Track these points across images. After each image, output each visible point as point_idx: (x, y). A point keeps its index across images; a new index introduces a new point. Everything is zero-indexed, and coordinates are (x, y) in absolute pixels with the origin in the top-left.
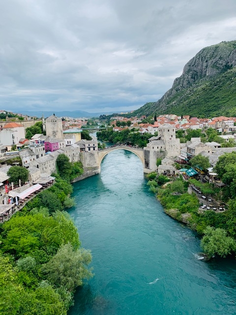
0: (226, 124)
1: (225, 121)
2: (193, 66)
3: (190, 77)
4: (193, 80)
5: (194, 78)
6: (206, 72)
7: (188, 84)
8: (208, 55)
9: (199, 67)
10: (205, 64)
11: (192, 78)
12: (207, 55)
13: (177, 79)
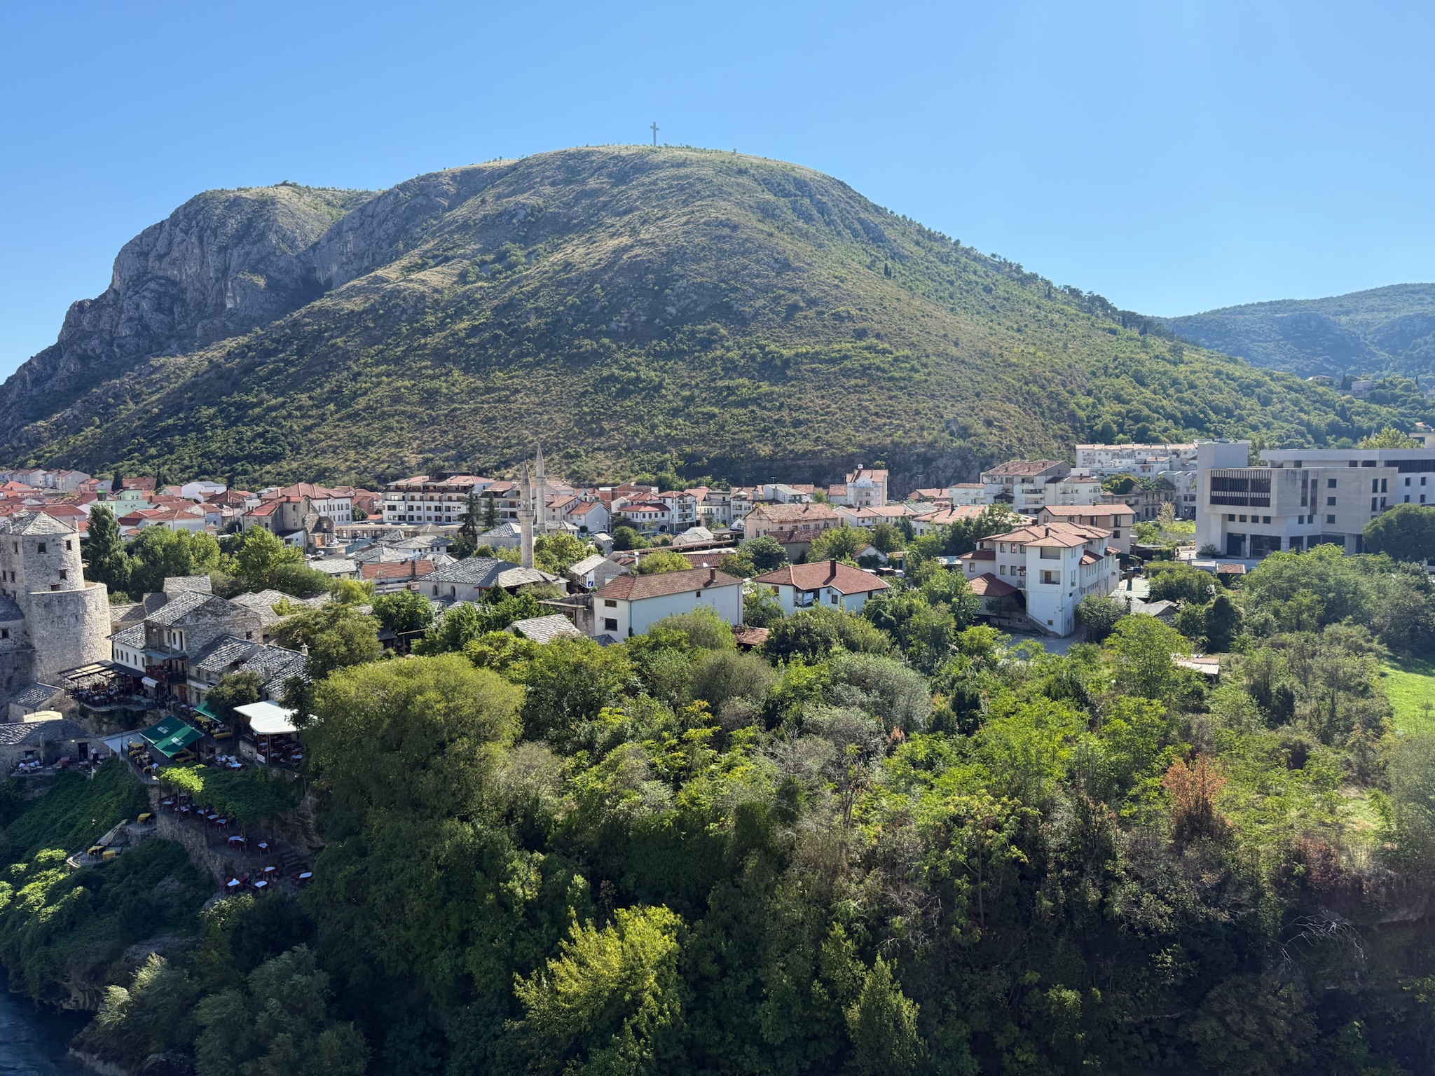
0: (323, 514)
1: (316, 504)
2: (160, 257)
3: (145, 305)
4: (166, 320)
5: (171, 312)
6: (222, 293)
7: (138, 335)
9: (192, 269)
10: (215, 260)
11: (159, 309)
13: (79, 309)
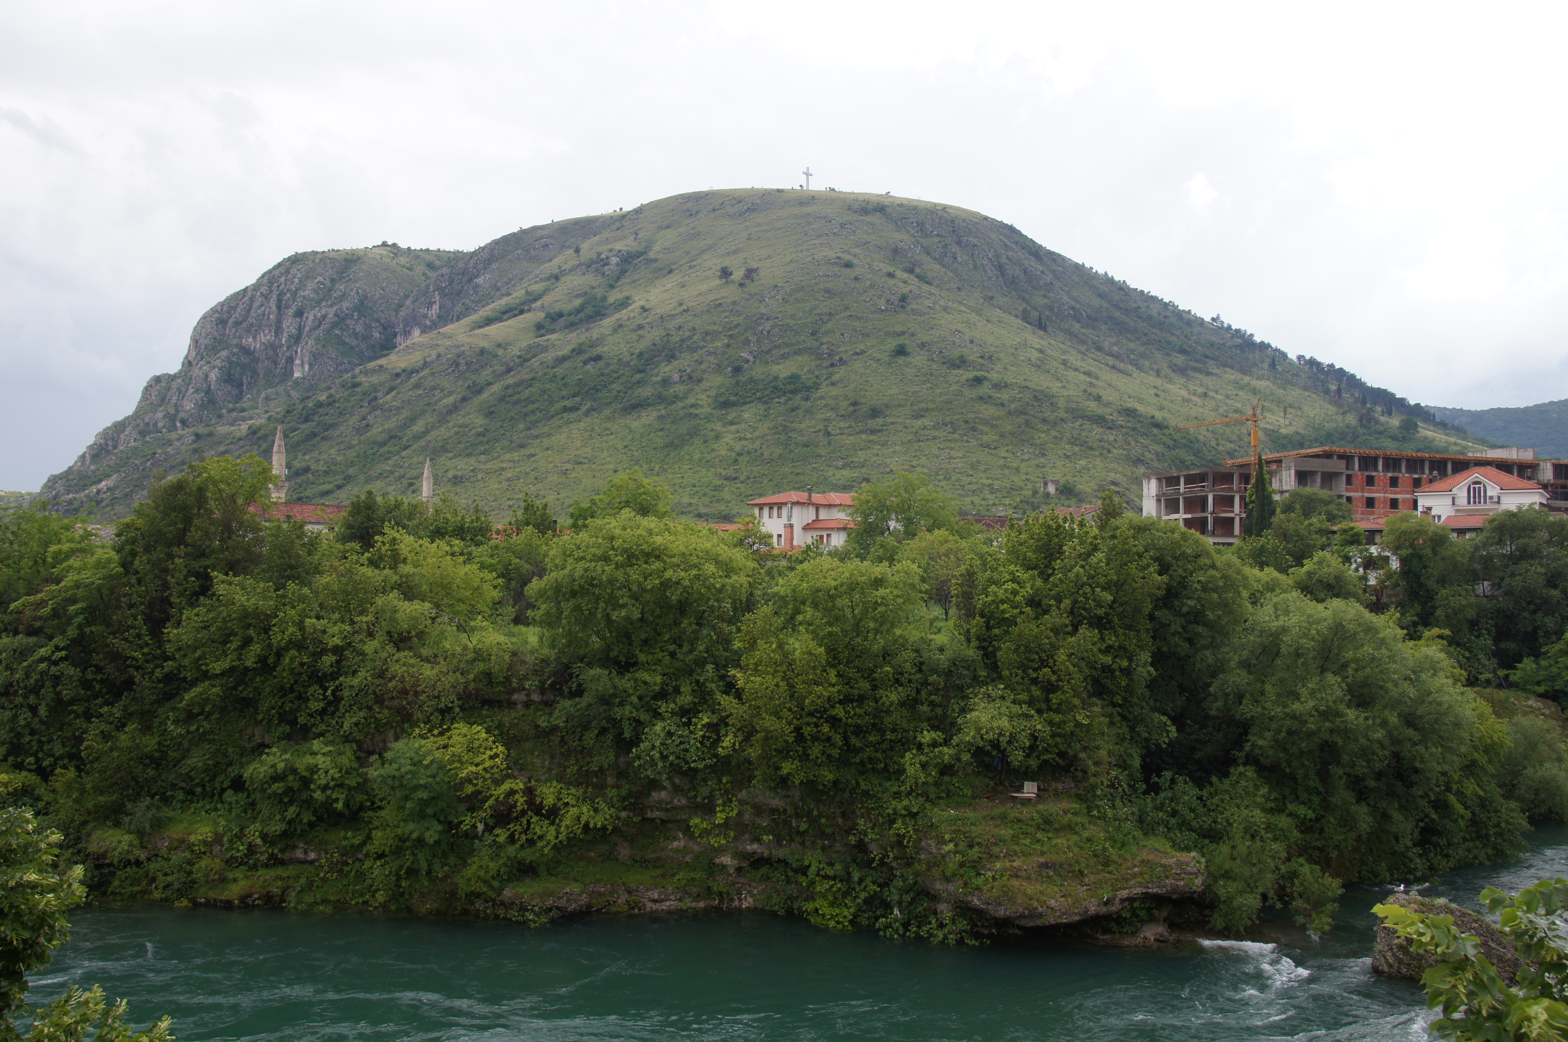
2: (238, 323)
3: (216, 374)
4: (235, 392)
6: (291, 361)
8: (310, 285)
9: (266, 336)
10: (289, 325)
12: (302, 285)
13: (156, 381)
